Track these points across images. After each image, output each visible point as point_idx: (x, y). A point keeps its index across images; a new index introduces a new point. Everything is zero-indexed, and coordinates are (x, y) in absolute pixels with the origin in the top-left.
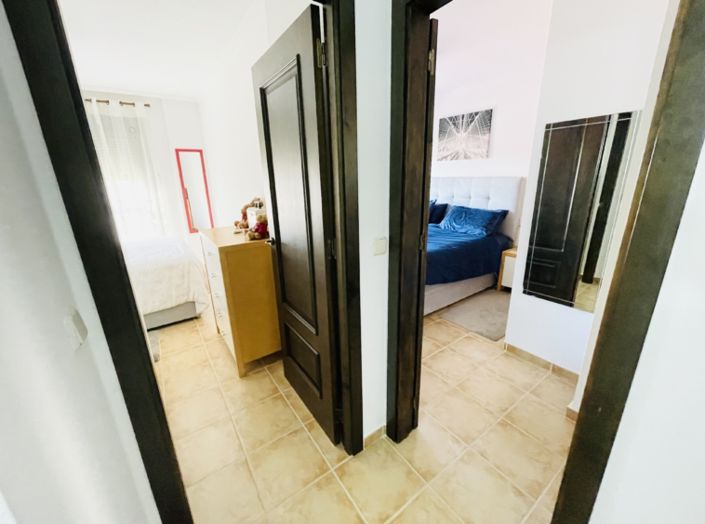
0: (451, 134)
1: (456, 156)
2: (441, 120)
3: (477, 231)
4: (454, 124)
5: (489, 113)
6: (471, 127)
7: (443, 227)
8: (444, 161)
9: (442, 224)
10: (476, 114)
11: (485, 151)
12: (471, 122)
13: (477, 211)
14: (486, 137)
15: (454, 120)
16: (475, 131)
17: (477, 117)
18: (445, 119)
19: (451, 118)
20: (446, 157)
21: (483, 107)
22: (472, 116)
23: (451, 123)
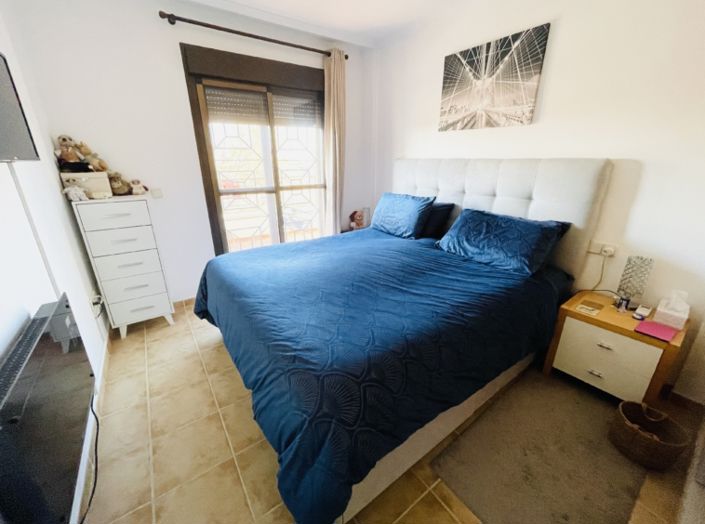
0: (464, 81)
1: (470, 123)
2: (447, 58)
3: (513, 264)
4: (471, 63)
5: (542, 33)
6: (501, 66)
7: (445, 248)
8: (450, 132)
9: (445, 242)
10: (516, 37)
11: (527, 109)
12: (504, 54)
13: (508, 221)
14: (532, 82)
15: (471, 55)
16: (510, 72)
17: (517, 43)
18: (455, 55)
19: (464, 54)
20: (454, 124)
21: (527, 23)
22: (505, 44)
23: (464, 62)
